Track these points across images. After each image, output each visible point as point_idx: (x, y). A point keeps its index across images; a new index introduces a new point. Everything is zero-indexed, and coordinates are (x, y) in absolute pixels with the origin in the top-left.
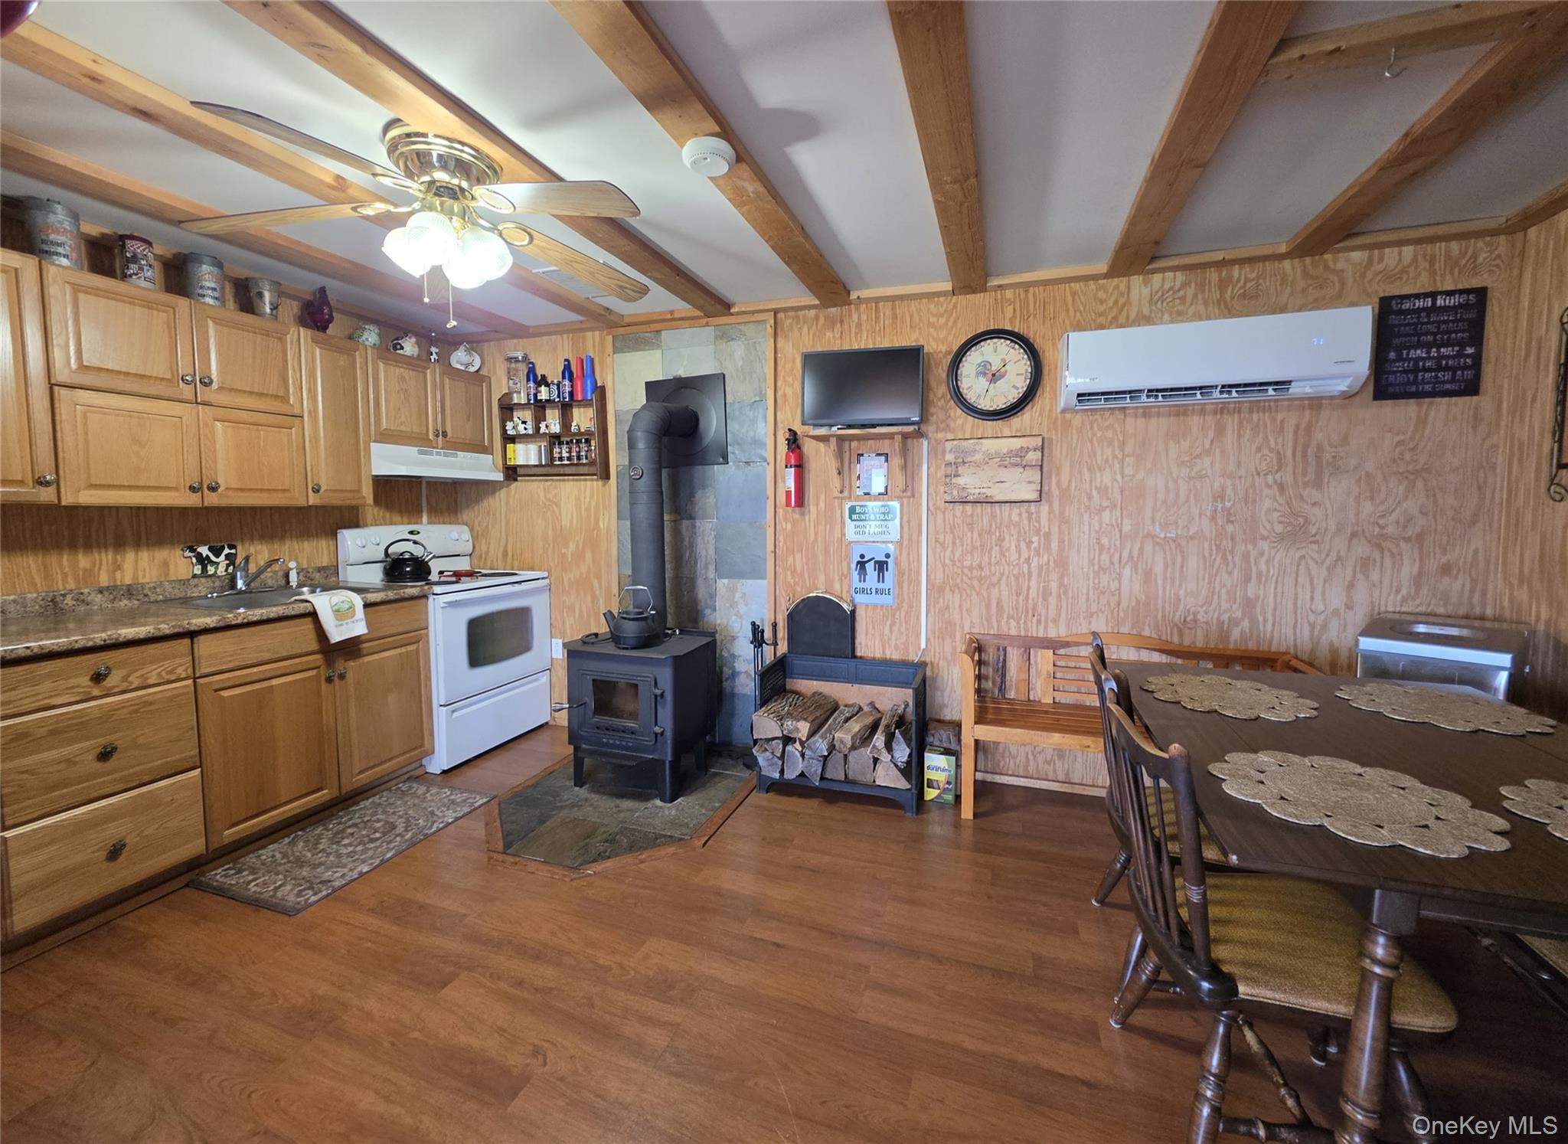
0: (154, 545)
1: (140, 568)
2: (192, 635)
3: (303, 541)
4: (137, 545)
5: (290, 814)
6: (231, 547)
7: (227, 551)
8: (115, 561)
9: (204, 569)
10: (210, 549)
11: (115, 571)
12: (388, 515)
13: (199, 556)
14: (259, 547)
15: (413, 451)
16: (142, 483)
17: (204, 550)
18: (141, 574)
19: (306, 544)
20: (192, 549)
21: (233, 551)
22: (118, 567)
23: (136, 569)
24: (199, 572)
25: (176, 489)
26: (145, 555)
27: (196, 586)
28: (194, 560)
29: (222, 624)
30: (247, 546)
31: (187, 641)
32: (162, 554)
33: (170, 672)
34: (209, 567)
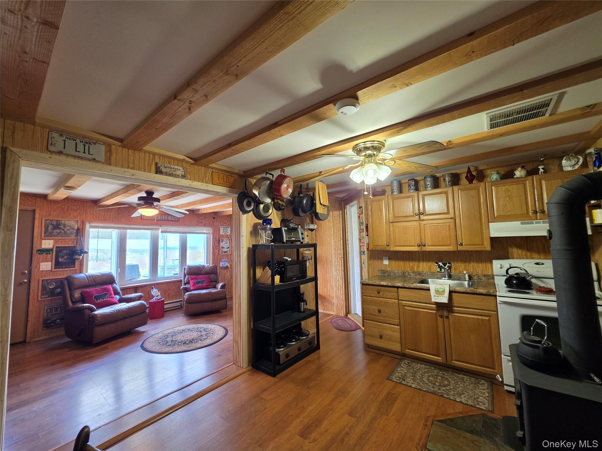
0: (427, 261)
1: (424, 267)
2: (398, 287)
3: (479, 263)
4: (423, 261)
5: (425, 358)
6: (449, 263)
7: (448, 265)
8: (418, 265)
9: (441, 270)
10: (442, 264)
11: (418, 267)
12: (529, 254)
13: (439, 266)
14: (460, 264)
15: (517, 223)
16: (406, 245)
17: (441, 264)
18: (424, 269)
19: (480, 265)
20: (437, 264)
21: (450, 265)
22: (419, 267)
23: (423, 267)
24: (439, 271)
25: (414, 246)
26: (425, 264)
27: (437, 275)
28: (437, 267)
29: (403, 286)
30: (456, 263)
31: (396, 289)
32: (430, 264)
33: (393, 296)
34: (442, 270)
